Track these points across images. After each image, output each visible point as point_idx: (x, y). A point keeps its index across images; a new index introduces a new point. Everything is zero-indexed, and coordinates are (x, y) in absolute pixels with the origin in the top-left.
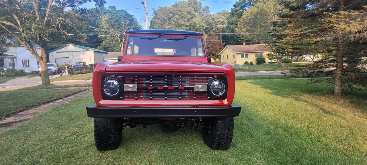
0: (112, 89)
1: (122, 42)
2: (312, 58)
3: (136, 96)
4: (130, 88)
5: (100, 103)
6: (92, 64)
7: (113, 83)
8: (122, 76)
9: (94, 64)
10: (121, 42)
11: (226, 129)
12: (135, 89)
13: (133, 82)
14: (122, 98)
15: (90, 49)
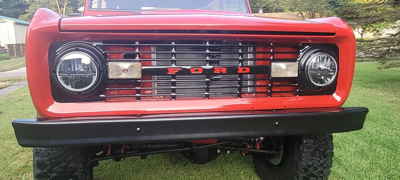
0: (78, 74)
1: (63, 7)
2: (360, 34)
3: (138, 91)
4: (123, 71)
5: (49, 110)
6: (12, 45)
7: (80, 59)
8: (101, 44)
9: (16, 45)
10: (60, 7)
11: (320, 155)
12: (136, 75)
13: (129, 57)
14: (104, 96)
15: (6, 20)
